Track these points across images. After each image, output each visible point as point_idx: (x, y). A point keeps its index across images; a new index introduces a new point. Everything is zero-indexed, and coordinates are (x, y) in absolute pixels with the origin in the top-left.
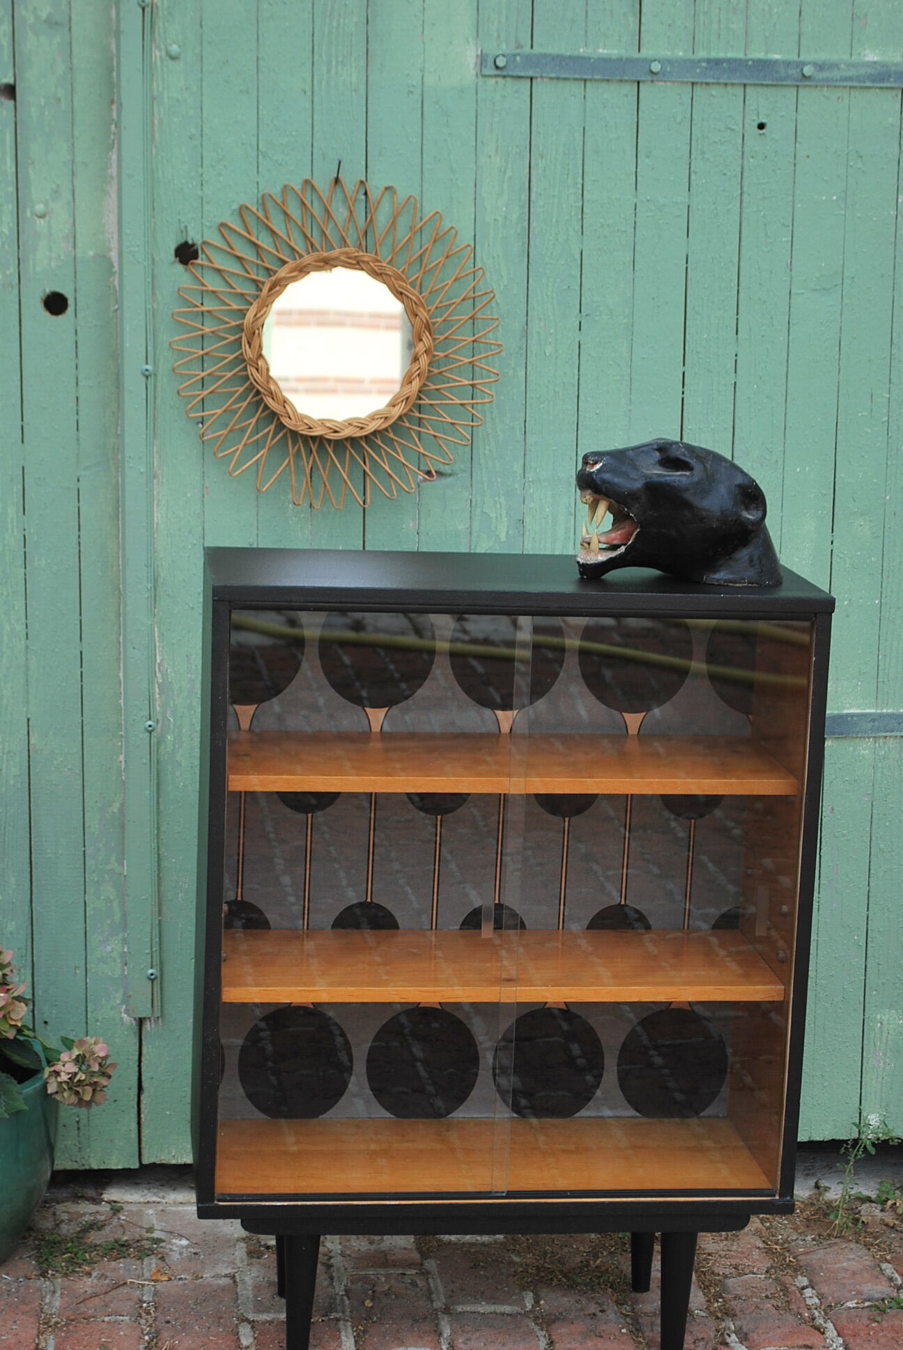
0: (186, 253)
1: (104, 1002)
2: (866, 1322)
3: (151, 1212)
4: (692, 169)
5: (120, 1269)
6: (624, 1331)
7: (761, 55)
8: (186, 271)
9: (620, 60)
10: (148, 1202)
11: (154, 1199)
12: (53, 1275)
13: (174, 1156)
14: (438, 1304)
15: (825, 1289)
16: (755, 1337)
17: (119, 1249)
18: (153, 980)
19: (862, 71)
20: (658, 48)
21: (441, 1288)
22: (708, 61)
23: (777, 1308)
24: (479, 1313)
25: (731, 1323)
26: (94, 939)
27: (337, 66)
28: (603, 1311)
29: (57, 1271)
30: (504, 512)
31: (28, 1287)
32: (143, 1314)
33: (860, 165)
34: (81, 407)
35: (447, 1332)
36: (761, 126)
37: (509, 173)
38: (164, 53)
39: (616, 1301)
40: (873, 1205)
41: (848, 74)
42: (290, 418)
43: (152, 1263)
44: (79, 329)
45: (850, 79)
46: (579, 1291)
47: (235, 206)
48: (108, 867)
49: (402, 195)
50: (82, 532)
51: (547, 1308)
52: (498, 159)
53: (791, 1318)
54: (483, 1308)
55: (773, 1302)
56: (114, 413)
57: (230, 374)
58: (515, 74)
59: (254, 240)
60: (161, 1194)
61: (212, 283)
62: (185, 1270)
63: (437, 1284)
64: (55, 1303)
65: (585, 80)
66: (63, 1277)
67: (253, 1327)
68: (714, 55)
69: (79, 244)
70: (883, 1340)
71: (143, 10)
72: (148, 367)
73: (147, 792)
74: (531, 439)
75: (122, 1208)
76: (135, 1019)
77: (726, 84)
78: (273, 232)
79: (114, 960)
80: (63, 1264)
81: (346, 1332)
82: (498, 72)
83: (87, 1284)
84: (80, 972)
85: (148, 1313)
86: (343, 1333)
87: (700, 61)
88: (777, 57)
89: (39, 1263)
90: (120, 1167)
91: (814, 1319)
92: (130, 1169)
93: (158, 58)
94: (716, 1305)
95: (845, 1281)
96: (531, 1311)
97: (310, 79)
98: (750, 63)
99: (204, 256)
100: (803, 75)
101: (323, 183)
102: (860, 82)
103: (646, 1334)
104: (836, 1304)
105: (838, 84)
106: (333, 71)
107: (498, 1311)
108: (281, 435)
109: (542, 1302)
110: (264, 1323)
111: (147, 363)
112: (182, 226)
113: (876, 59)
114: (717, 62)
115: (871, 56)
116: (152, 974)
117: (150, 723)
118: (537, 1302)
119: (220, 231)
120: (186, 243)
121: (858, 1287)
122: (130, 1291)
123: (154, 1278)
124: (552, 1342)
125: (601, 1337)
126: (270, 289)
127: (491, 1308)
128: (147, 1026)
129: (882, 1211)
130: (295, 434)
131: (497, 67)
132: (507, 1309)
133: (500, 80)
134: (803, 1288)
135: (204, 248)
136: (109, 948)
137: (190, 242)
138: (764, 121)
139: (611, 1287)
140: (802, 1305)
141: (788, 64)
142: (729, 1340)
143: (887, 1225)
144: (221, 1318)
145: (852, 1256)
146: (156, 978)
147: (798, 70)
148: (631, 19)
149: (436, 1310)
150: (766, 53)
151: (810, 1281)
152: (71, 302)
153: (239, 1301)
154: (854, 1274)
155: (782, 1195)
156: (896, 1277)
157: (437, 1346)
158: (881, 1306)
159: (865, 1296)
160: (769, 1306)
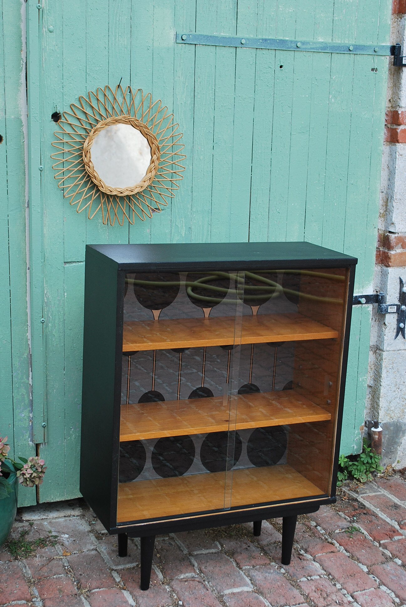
0: (56, 117)
1: (21, 437)
2: (348, 538)
3: (46, 523)
4: (256, 83)
5: (47, 551)
6: (262, 554)
7: (281, 38)
8: (56, 124)
9: (229, 38)
10: (42, 519)
11: (44, 517)
12: (21, 558)
13: (52, 499)
14: (186, 552)
15: (325, 526)
16: (311, 550)
17: (42, 543)
18: (44, 427)
19: (318, 46)
20: (244, 34)
21: (182, 544)
22: (263, 39)
23: (310, 536)
24: (203, 554)
25: (298, 545)
26: (16, 412)
27: (119, 37)
28: (249, 546)
29: (22, 557)
30: (184, 225)
31: (13, 566)
32: (68, 572)
33: (316, 83)
34: (8, 185)
35: (196, 565)
36: (281, 67)
37: (187, 84)
38: (47, 29)
39: (251, 541)
41: (313, 47)
42: (103, 187)
43: (58, 547)
44: (7, 150)
45: (313, 48)
46: (234, 539)
47: (77, 97)
48: (22, 381)
49: (145, 93)
50: (10, 239)
51: (227, 548)
52: (182, 78)
53: (318, 540)
54: (204, 552)
55: (307, 533)
56: (23, 186)
57: (76, 169)
58: (189, 43)
59: (85, 111)
60: (47, 515)
61: (68, 130)
62: (75, 549)
63: (179, 542)
64: (29, 572)
65: (216, 46)
66: (25, 559)
67: (117, 573)
68: (264, 37)
69: (7, 113)
70: (358, 545)
71: (39, 10)
72: (41, 166)
73: (42, 349)
74: (194, 194)
75: (33, 523)
76: (34, 444)
77: (269, 49)
78: (93, 107)
79: (25, 420)
80: (23, 553)
81: (157, 570)
82: (183, 42)
83: (37, 561)
84: (11, 426)
85: (70, 571)
86: (156, 571)
87: (259, 39)
88: (287, 39)
89: (12, 553)
90: (28, 506)
91: (327, 539)
92: (33, 506)
93: (44, 31)
95: (330, 522)
96: (222, 550)
97: (107, 43)
98: (278, 41)
99: (64, 118)
100: (297, 46)
101: (113, 88)
102: (317, 50)
103: (270, 554)
104: (331, 532)
105: (309, 50)
106: (117, 40)
107: (210, 552)
108: (98, 194)
109: (224, 546)
110: (121, 570)
111: (41, 165)
112: (55, 105)
113: (322, 41)
114: (266, 40)
115: (321, 40)
116: (44, 425)
117: (43, 319)
118: (222, 546)
119: (71, 107)
120: (56, 112)
121: (336, 523)
122: (57, 562)
123: (64, 555)
124: (238, 563)
125: (255, 558)
126: (94, 132)
127: (207, 551)
128: (41, 447)
130: (104, 194)
131: (183, 40)
132: (213, 551)
133: (183, 45)
134: (316, 526)
135: (64, 114)
136: (23, 415)
137: (58, 112)
138: (282, 65)
140: (320, 534)
141: (291, 42)
142: (301, 553)
144: (102, 570)
145: (325, 511)
146: (46, 426)
147: (295, 44)
148: (234, 21)
149: (186, 555)
150: (283, 37)
151: (317, 523)
152: (4, 138)
153: (105, 561)
154: (331, 518)
155: (331, 496)
156: (347, 517)
157: (195, 572)
158: (349, 531)
159: (341, 527)
160: (307, 535)
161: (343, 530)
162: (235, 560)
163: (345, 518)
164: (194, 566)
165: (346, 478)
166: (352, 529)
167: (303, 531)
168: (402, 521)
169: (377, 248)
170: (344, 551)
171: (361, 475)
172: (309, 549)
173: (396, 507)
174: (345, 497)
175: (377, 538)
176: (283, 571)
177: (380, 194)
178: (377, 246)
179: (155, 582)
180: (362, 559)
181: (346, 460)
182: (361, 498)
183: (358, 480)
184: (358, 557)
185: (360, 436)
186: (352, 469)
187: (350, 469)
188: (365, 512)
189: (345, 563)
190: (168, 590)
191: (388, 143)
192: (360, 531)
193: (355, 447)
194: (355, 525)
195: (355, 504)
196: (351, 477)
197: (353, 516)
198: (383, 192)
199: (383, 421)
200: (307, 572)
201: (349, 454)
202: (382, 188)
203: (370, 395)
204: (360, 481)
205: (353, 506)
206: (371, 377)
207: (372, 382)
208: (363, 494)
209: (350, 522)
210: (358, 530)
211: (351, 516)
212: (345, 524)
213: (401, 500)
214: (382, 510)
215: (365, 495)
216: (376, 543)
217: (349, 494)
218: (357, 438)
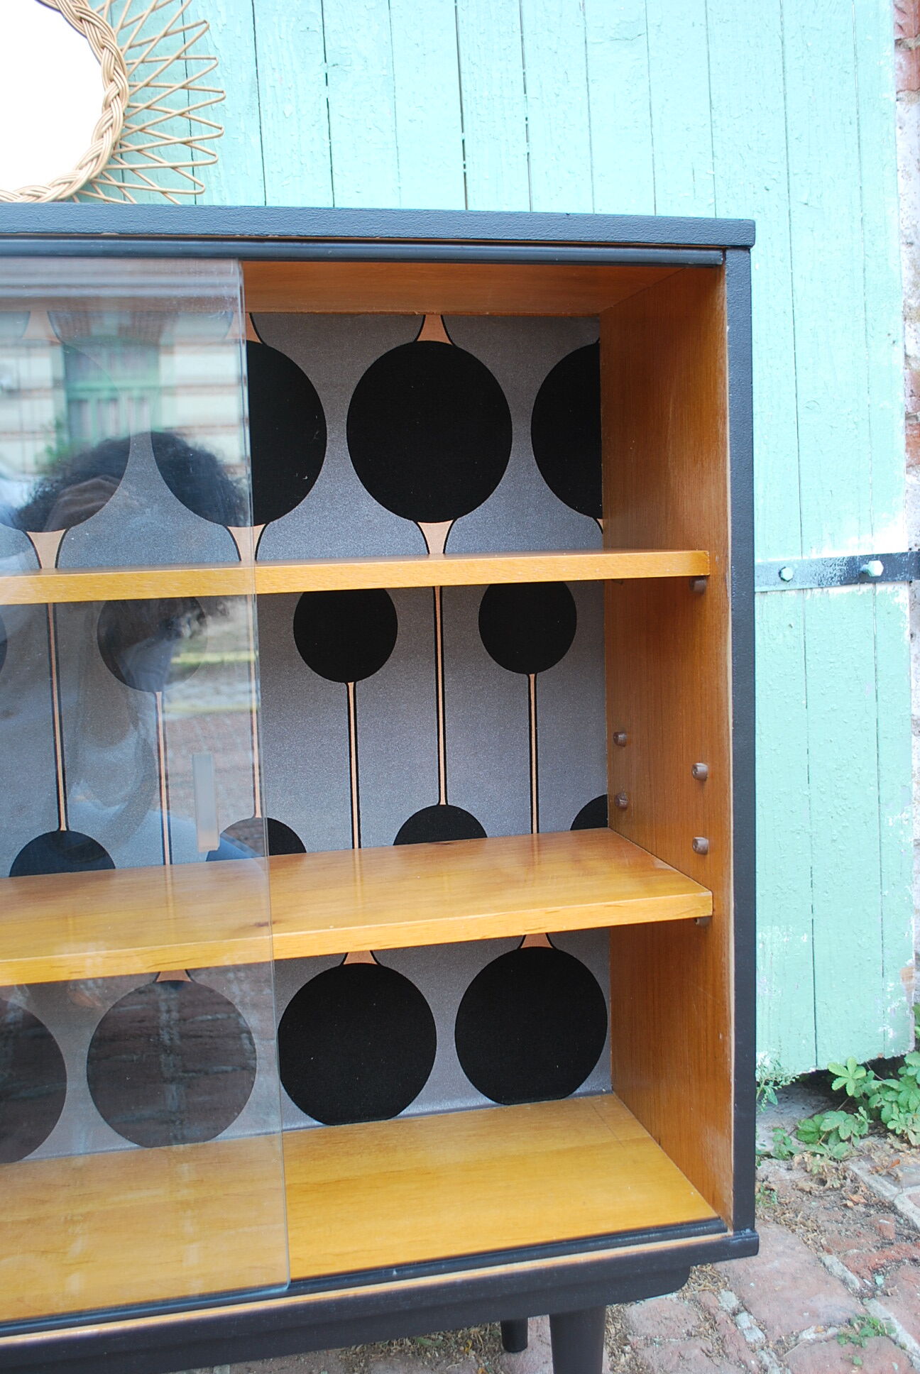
2: (841, 1367)
15: (766, 1314)
23: (708, 1354)
40: (774, 1161)
46: (430, 1361)
55: (700, 1342)
94: (623, 1360)
95: (788, 1294)
104: (787, 1337)
121: (808, 1302)
129: (789, 1169)
134: (735, 1313)
139: (474, 1348)
140: (743, 1345)
143: (802, 1190)
145: (780, 1248)
151: (741, 1298)
154: (794, 1279)
155: (737, 1228)
156: (851, 1276)
158: (851, 1334)
159: (823, 1320)
160: (697, 1352)
161: (832, 1331)
163: (844, 1282)
165: (865, 1130)
166: (862, 1326)
167: (689, 1334)
169: (908, 416)
171: (910, 1123)
174: (855, 1198)
177: (904, 248)
178: (910, 410)
181: (862, 1073)
182: (908, 1201)
183: (903, 1138)
185: (904, 999)
186: (883, 1103)
187: (875, 1102)
191: (914, 95)
192: (893, 1335)
193: (891, 1034)
194: (879, 1310)
195: (887, 1222)
196: (879, 1126)
197: (875, 1271)
198: (912, 244)
201: (874, 1057)
202: (907, 232)
204: (908, 1142)
205: (879, 1230)
208: (917, 1184)
209: (862, 1297)
210: (881, 1332)
211: (865, 1272)
212: (838, 1304)
217: (869, 1187)
218: (895, 1005)
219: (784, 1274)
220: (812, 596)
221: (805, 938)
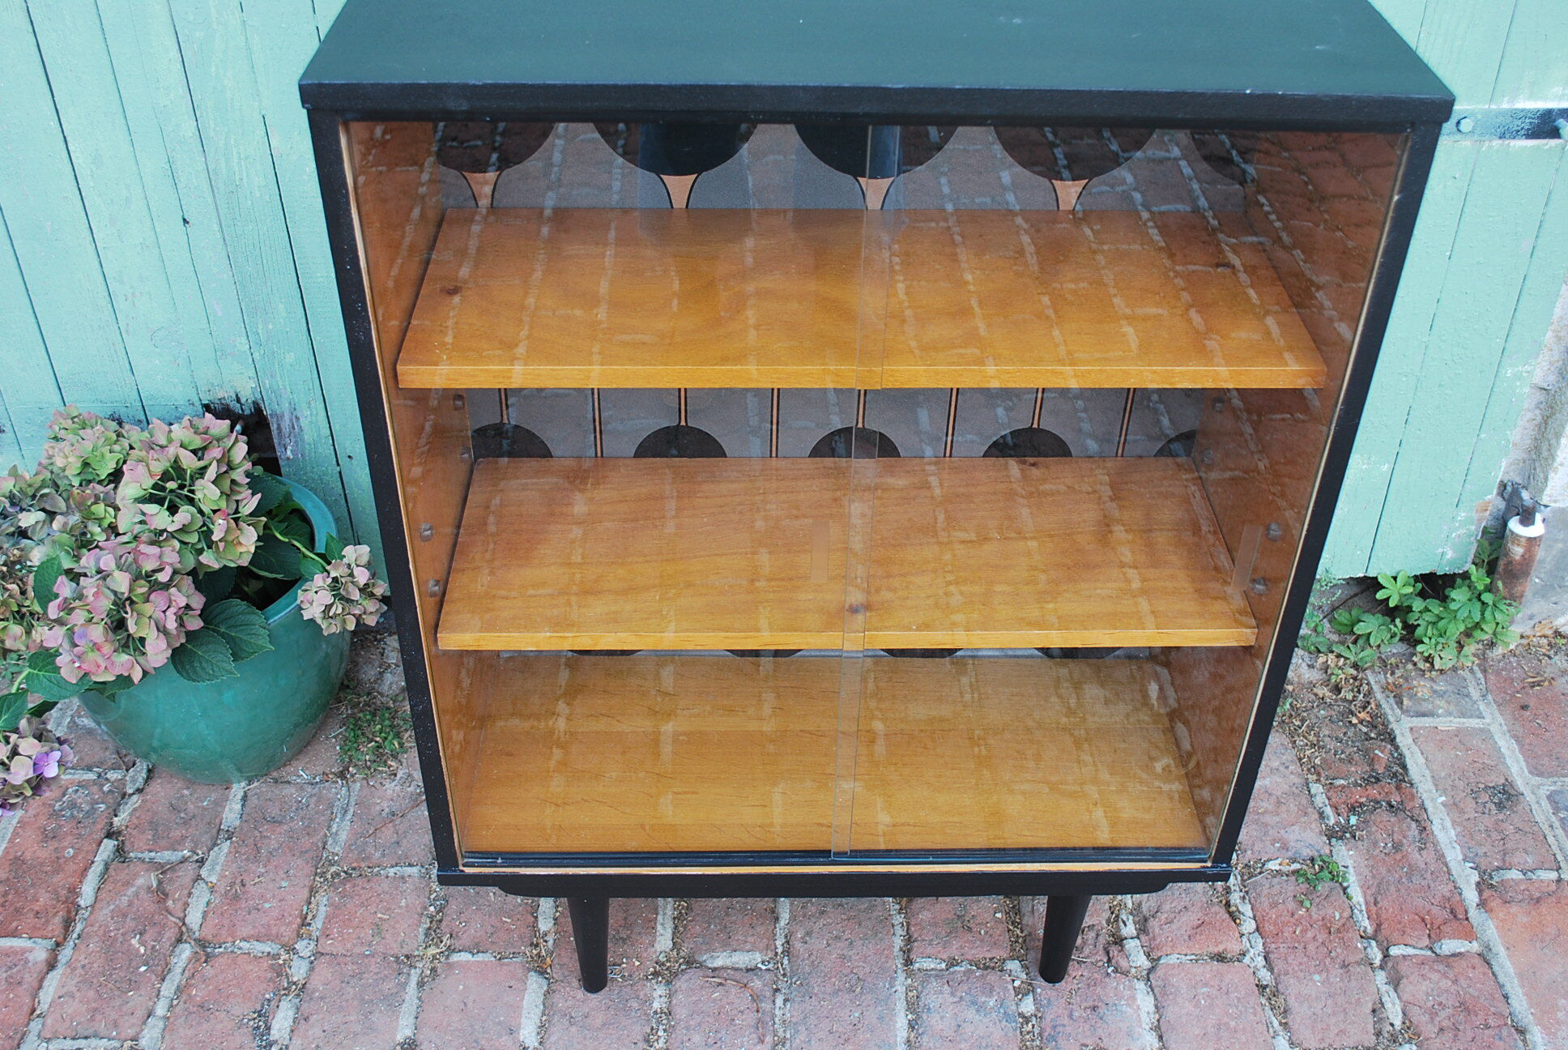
2: (1293, 905)
6: (999, 914)
12: (353, 775)
16: (1158, 931)
29: (360, 769)
31: (321, 799)
35: (785, 918)
64: (342, 834)
66: (363, 778)
70: (1312, 947)
80: (368, 756)
83: (388, 794)
89: (344, 750)
91: (1229, 891)
103: (1026, 918)
104: (1255, 863)
121: (1283, 832)
124: (911, 937)
125: (969, 928)
142: (1124, 932)
143: (1316, 695)
145: (1276, 764)
154: (1279, 803)
156: (1329, 811)
157: (770, 946)
158: (1310, 875)
159: (1290, 854)
161: (1296, 866)
162: (908, 924)
163: (1321, 815)
164: (777, 919)
166: (1321, 869)
168: (1499, 868)
170: (1260, 961)
171: (1439, 646)
172: (1153, 924)
173: (1506, 796)
174: (1362, 715)
175: (1385, 930)
176: (1028, 1006)
179: (637, 963)
180: (1300, 1013)
181: (1410, 587)
182: (1408, 734)
183: (1428, 659)
184: (1292, 1002)
185: (1473, 528)
186: (1421, 621)
187: (1413, 618)
188: (1395, 799)
189: (1233, 1024)
190: (656, 1005)
192: (1346, 883)
193: (1449, 555)
194: (1342, 854)
195: (1383, 752)
196: (1410, 637)
197: (1352, 809)
199: (1555, 501)
200: (1100, 1032)
201: (1426, 571)
203: (1538, 412)
204: (1433, 665)
205: (1372, 760)
206: (1551, 363)
207: (1552, 378)
208: (1424, 715)
209: (1331, 835)
210: (1339, 879)
211: (1343, 809)
213: (1536, 771)
214: (1453, 806)
215: (1427, 722)
216: (1376, 949)
217: (1379, 706)
218: (1462, 531)
219: (1270, 795)
220: (1490, 147)
221: (1386, 468)
